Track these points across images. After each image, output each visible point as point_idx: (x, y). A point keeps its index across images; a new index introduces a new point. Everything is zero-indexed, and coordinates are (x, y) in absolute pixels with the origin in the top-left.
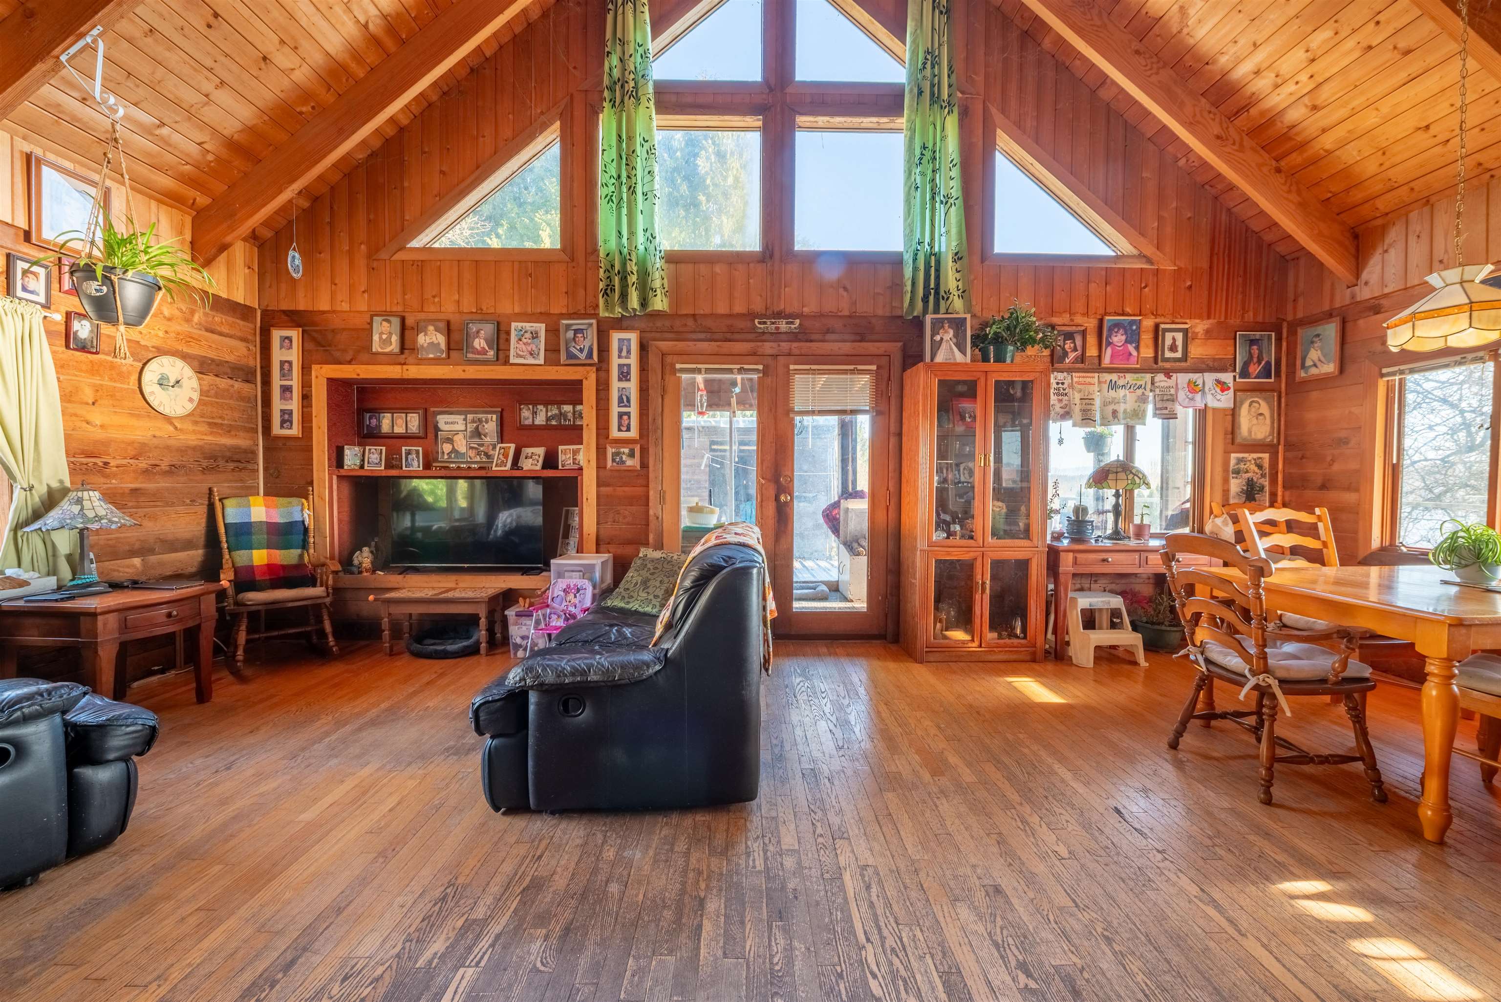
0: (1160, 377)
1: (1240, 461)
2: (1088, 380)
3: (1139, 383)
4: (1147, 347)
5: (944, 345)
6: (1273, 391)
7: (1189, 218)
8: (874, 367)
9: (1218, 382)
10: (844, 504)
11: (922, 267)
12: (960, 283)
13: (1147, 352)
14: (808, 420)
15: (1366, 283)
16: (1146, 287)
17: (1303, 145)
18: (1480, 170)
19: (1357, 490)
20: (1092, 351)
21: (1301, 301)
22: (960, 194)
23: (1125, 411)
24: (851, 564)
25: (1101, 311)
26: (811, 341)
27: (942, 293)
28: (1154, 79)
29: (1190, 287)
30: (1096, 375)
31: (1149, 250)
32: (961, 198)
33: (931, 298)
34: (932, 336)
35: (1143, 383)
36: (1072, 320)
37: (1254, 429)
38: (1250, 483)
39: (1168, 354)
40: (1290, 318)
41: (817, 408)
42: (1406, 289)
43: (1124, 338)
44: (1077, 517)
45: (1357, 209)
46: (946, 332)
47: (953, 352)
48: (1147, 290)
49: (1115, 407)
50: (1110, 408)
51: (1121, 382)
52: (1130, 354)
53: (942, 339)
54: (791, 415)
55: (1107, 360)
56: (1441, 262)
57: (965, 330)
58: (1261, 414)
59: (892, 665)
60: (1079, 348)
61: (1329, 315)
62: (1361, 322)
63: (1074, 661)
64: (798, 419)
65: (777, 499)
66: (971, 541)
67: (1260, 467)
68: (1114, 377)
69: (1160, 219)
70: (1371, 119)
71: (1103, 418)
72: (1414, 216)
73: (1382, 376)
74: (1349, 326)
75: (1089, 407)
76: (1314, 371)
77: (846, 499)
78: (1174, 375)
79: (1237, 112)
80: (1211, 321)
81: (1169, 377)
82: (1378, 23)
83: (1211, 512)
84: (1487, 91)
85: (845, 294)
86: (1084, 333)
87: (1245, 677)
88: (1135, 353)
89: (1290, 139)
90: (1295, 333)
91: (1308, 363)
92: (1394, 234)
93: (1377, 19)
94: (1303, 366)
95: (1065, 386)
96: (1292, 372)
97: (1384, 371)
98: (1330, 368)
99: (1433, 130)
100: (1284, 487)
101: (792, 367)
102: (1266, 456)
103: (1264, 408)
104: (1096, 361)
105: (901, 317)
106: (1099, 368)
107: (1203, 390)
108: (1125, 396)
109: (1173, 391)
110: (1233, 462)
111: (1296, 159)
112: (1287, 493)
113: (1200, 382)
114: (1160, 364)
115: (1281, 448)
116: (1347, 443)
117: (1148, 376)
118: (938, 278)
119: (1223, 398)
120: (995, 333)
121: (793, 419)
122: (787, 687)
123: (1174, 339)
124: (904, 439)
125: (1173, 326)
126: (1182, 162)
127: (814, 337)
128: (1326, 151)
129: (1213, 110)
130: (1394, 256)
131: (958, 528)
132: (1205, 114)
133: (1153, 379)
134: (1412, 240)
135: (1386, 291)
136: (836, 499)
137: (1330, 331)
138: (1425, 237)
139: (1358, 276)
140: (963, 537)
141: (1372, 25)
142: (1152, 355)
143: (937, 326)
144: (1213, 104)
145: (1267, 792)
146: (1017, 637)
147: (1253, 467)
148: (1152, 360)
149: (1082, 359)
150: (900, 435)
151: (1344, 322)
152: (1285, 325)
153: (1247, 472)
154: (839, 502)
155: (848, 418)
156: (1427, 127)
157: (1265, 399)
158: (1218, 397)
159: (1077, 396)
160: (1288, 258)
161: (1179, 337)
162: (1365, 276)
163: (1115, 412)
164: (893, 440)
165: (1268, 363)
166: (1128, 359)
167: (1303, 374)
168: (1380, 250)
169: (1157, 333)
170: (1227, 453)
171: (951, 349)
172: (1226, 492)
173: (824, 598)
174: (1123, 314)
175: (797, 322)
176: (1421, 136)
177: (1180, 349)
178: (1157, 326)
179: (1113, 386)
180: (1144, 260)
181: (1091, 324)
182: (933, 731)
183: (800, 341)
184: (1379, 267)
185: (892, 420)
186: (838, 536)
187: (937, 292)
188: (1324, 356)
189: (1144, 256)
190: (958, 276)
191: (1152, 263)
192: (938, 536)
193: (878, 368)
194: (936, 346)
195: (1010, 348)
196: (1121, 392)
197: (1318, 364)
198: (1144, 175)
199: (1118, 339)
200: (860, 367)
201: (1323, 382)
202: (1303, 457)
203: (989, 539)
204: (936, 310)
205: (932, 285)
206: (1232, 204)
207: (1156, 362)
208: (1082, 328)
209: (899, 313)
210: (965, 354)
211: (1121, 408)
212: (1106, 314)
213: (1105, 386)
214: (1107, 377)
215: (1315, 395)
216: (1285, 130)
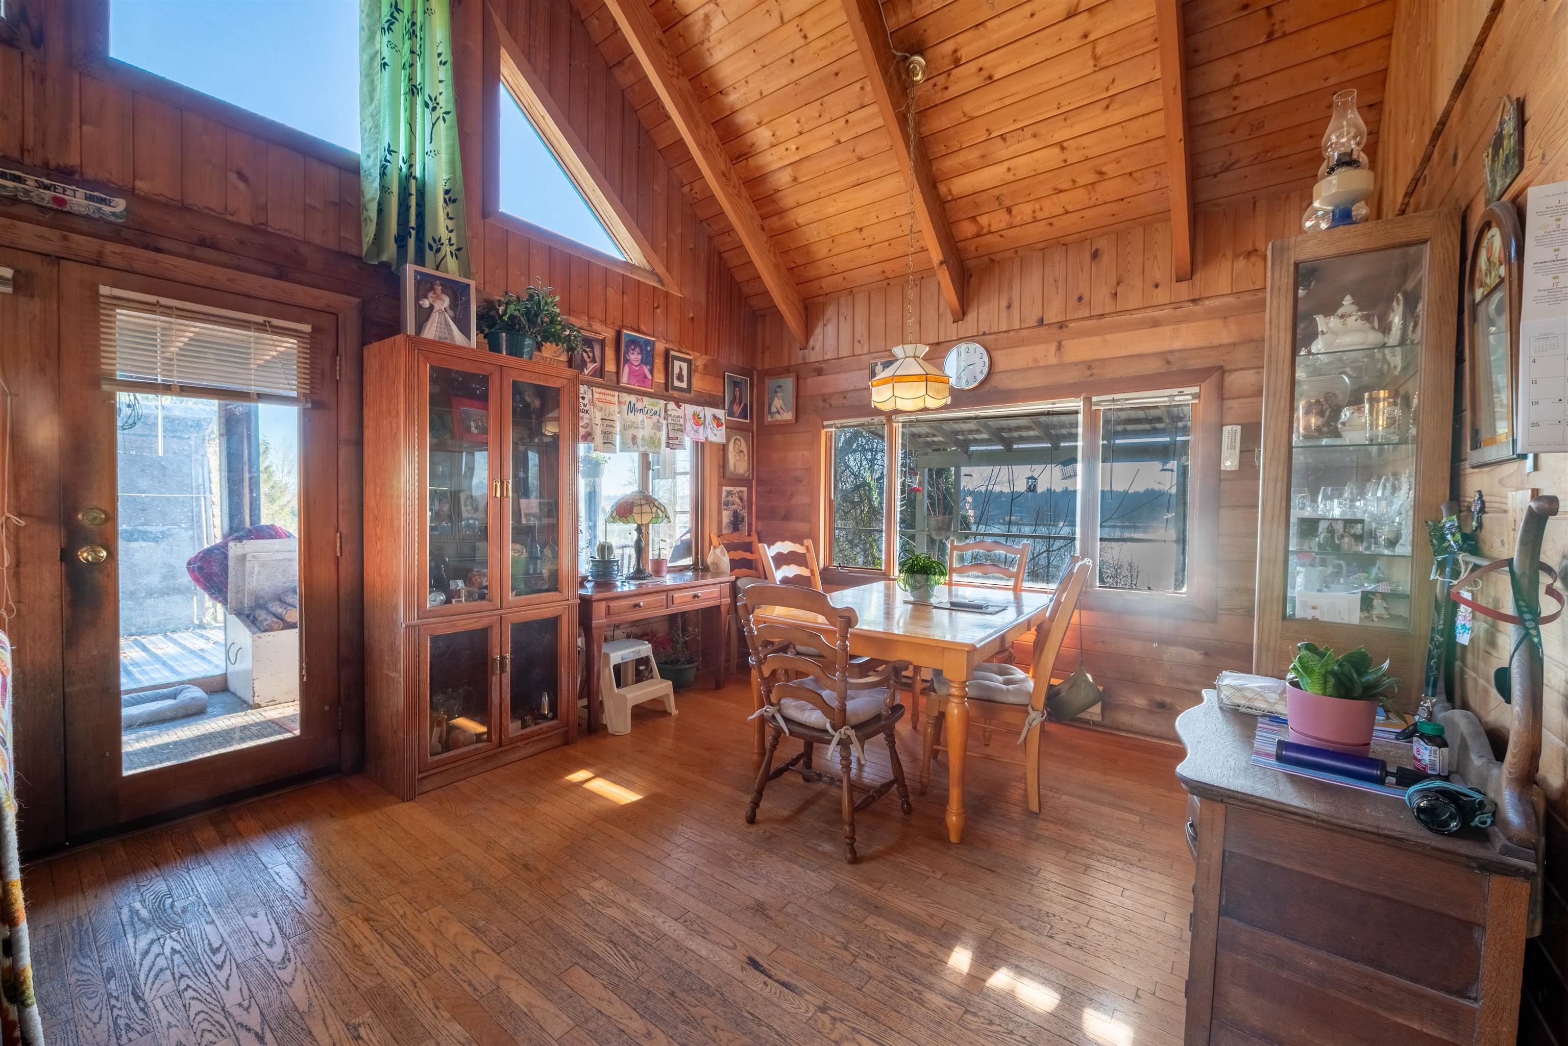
0: (672, 405)
1: (729, 493)
2: (609, 398)
3: (655, 409)
4: (659, 372)
5: (435, 317)
6: (748, 431)
7: (691, 249)
8: (307, 328)
9: (715, 417)
10: (235, 549)
11: (395, 188)
12: (453, 235)
13: (660, 378)
14: (148, 403)
15: (813, 348)
16: (658, 307)
17: (781, 212)
18: (883, 277)
19: (809, 521)
20: (610, 367)
21: (767, 354)
22: (451, 107)
23: (643, 438)
24: (255, 647)
25: (619, 322)
26: (159, 250)
27: (428, 239)
28: (674, 80)
29: (693, 319)
30: (616, 393)
31: (661, 270)
32: (453, 114)
33: (412, 242)
34: (418, 298)
35: (657, 409)
36: (590, 325)
37: (738, 464)
38: (736, 514)
39: (676, 383)
40: (759, 367)
41: (176, 380)
42: (838, 359)
43: (639, 357)
44: (603, 556)
45: (809, 284)
46: (438, 298)
47: (450, 330)
48: (658, 311)
49: (635, 432)
50: (630, 432)
51: (639, 406)
52: (646, 377)
53: (432, 307)
54: (105, 387)
55: (624, 379)
56: (859, 341)
57: (468, 302)
58: (742, 451)
59: (361, 822)
60: (598, 359)
61: (787, 371)
62: (809, 380)
63: (610, 730)
64: (123, 398)
65: (67, 556)
66: (484, 603)
67: (741, 499)
68: (633, 398)
69: (668, 240)
70: (831, 209)
71: (623, 443)
72: (842, 300)
73: (824, 427)
74: (801, 381)
75: (610, 429)
76: (777, 417)
77: (239, 539)
78: (683, 405)
79: (738, 157)
80: (707, 357)
81: (679, 407)
82: (847, 121)
83: (711, 543)
84: (897, 214)
85: (242, 185)
86: (602, 343)
87: (826, 731)
88: (649, 376)
89: (774, 202)
90: (764, 382)
91: (774, 410)
92: (831, 312)
93: (848, 117)
94: (770, 412)
95: (586, 401)
96: (761, 417)
97: (825, 423)
98: (788, 416)
99: (865, 233)
100: (757, 518)
101: (104, 290)
102: (745, 489)
103: (744, 447)
104: (614, 378)
105: (359, 258)
106: (617, 387)
107: (704, 424)
108: (643, 421)
109: (682, 422)
110: (724, 494)
111: (775, 223)
112: (760, 523)
113: (702, 415)
114: (670, 391)
115: (754, 482)
116: (801, 481)
117: (662, 402)
118: (420, 215)
119: (718, 433)
120: (512, 317)
121: (112, 396)
122: (110, 975)
123: (681, 368)
124: (368, 452)
125: (680, 355)
126: (686, 189)
127: (164, 243)
128: (797, 224)
129: (720, 145)
130: (830, 329)
131: (460, 584)
132: (715, 146)
133: (666, 405)
134: (842, 320)
135: (826, 358)
136: (219, 540)
137: (788, 383)
138: (849, 319)
139: (807, 341)
140: (469, 596)
141: (842, 122)
142: (663, 381)
143: (425, 284)
144: (721, 139)
145: (853, 851)
146: (545, 718)
147: (738, 500)
148: (663, 386)
149: (600, 372)
150: (359, 444)
151: (798, 378)
152: (755, 373)
153: (733, 504)
154: (225, 545)
155: (239, 407)
156: (861, 229)
157: (744, 438)
158: (715, 432)
159: (598, 415)
160: (757, 313)
161: (685, 366)
162: (811, 342)
163: (634, 438)
164: (346, 453)
165: (746, 405)
166: (644, 382)
167: (770, 419)
168: (821, 324)
169: (668, 360)
170: (720, 486)
171: (448, 325)
172: (720, 522)
173: (195, 712)
174: (638, 331)
175: (120, 205)
176: (857, 235)
177: (685, 379)
178: (667, 352)
179: (632, 409)
180: (657, 279)
181: (608, 334)
182: (469, 943)
183: (126, 242)
184: (821, 337)
185: (344, 419)
186: (225, 602)
187: (420, 239)
188: (785, 405)
189: (657, 274)
190: (451, 224)
191: (663, 285)
192: (434, 600)
193: (315, 329)
194: (424, 316)
195: (528, 341)
196: (640, 417)
197: (781, 411)
198: (656, 187)
199: (635, 357)
200: (276, 322)
201: (783, 427)
202: (770, 492)
203: (510, 596)
204: (420, 260)
205: (413, 223)
206: (722, 249)
207: (667, 390)
208: (601, 337)
209: (354, 250)
210: (467, 335)
211: (640, 433)
212: (623, 327)
213: (625, 408)
214: (627, 398)
215: (779, 438)
216: (772, 192)
